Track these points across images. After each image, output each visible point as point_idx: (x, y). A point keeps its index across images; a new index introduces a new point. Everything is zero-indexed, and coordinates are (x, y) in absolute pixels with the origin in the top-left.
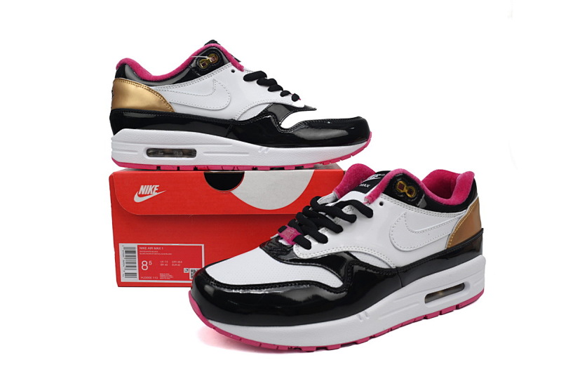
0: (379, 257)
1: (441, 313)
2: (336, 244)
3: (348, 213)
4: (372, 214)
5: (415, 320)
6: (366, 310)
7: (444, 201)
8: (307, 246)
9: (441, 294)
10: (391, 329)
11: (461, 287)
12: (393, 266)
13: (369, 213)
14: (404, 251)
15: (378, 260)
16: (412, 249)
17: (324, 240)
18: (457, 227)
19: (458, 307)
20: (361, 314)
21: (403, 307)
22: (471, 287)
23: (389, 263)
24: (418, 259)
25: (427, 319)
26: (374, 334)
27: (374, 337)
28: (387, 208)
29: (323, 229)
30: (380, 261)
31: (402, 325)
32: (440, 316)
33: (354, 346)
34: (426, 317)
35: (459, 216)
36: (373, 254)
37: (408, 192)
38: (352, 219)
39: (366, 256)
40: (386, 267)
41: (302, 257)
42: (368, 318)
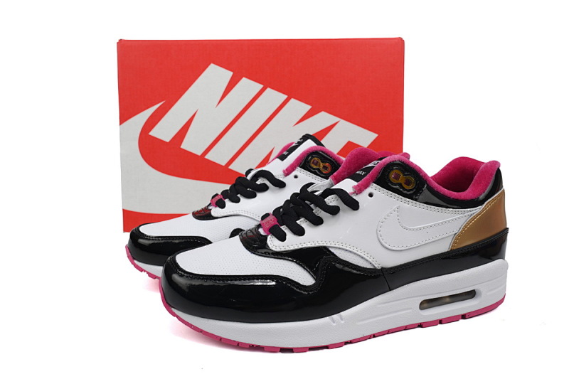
0: (362, 255)
1: (441, 322)
2: (313, 237)
3: (331, 204)
4: (359, 206)
5: (406, 328)
6: (341, 313)
7: (454, 194)
8: (282, 237)
9: (448, 300)
10: (374, 336)
11: (471, 294)
12: (377, 266)
13: (354, 205)
14: (394, 250)
15: (360, 259)
16: (403, 248)
17: (300, 232)
18: (466, 226)
19: (464, 317)
20: (335, 316)
21: (390, 313)
22: (483, 296)
23: (373, 263)
24: (410, 261)
25: (422, 327)
26: (350, 339)
27: (351, 342)
28: (377, 201)
29: (302, 219)
30: (362, 260)
31: (389, 332)
32: (439, 325)
33: (325, 351)
34: (421, 325)
35: (470, 213)
36: (355, 251)
37: (405, 183)
38: (334, 211)
39: (346, 253)
40: (369, 266)
41: (274, 249)
42: (343, 322)
